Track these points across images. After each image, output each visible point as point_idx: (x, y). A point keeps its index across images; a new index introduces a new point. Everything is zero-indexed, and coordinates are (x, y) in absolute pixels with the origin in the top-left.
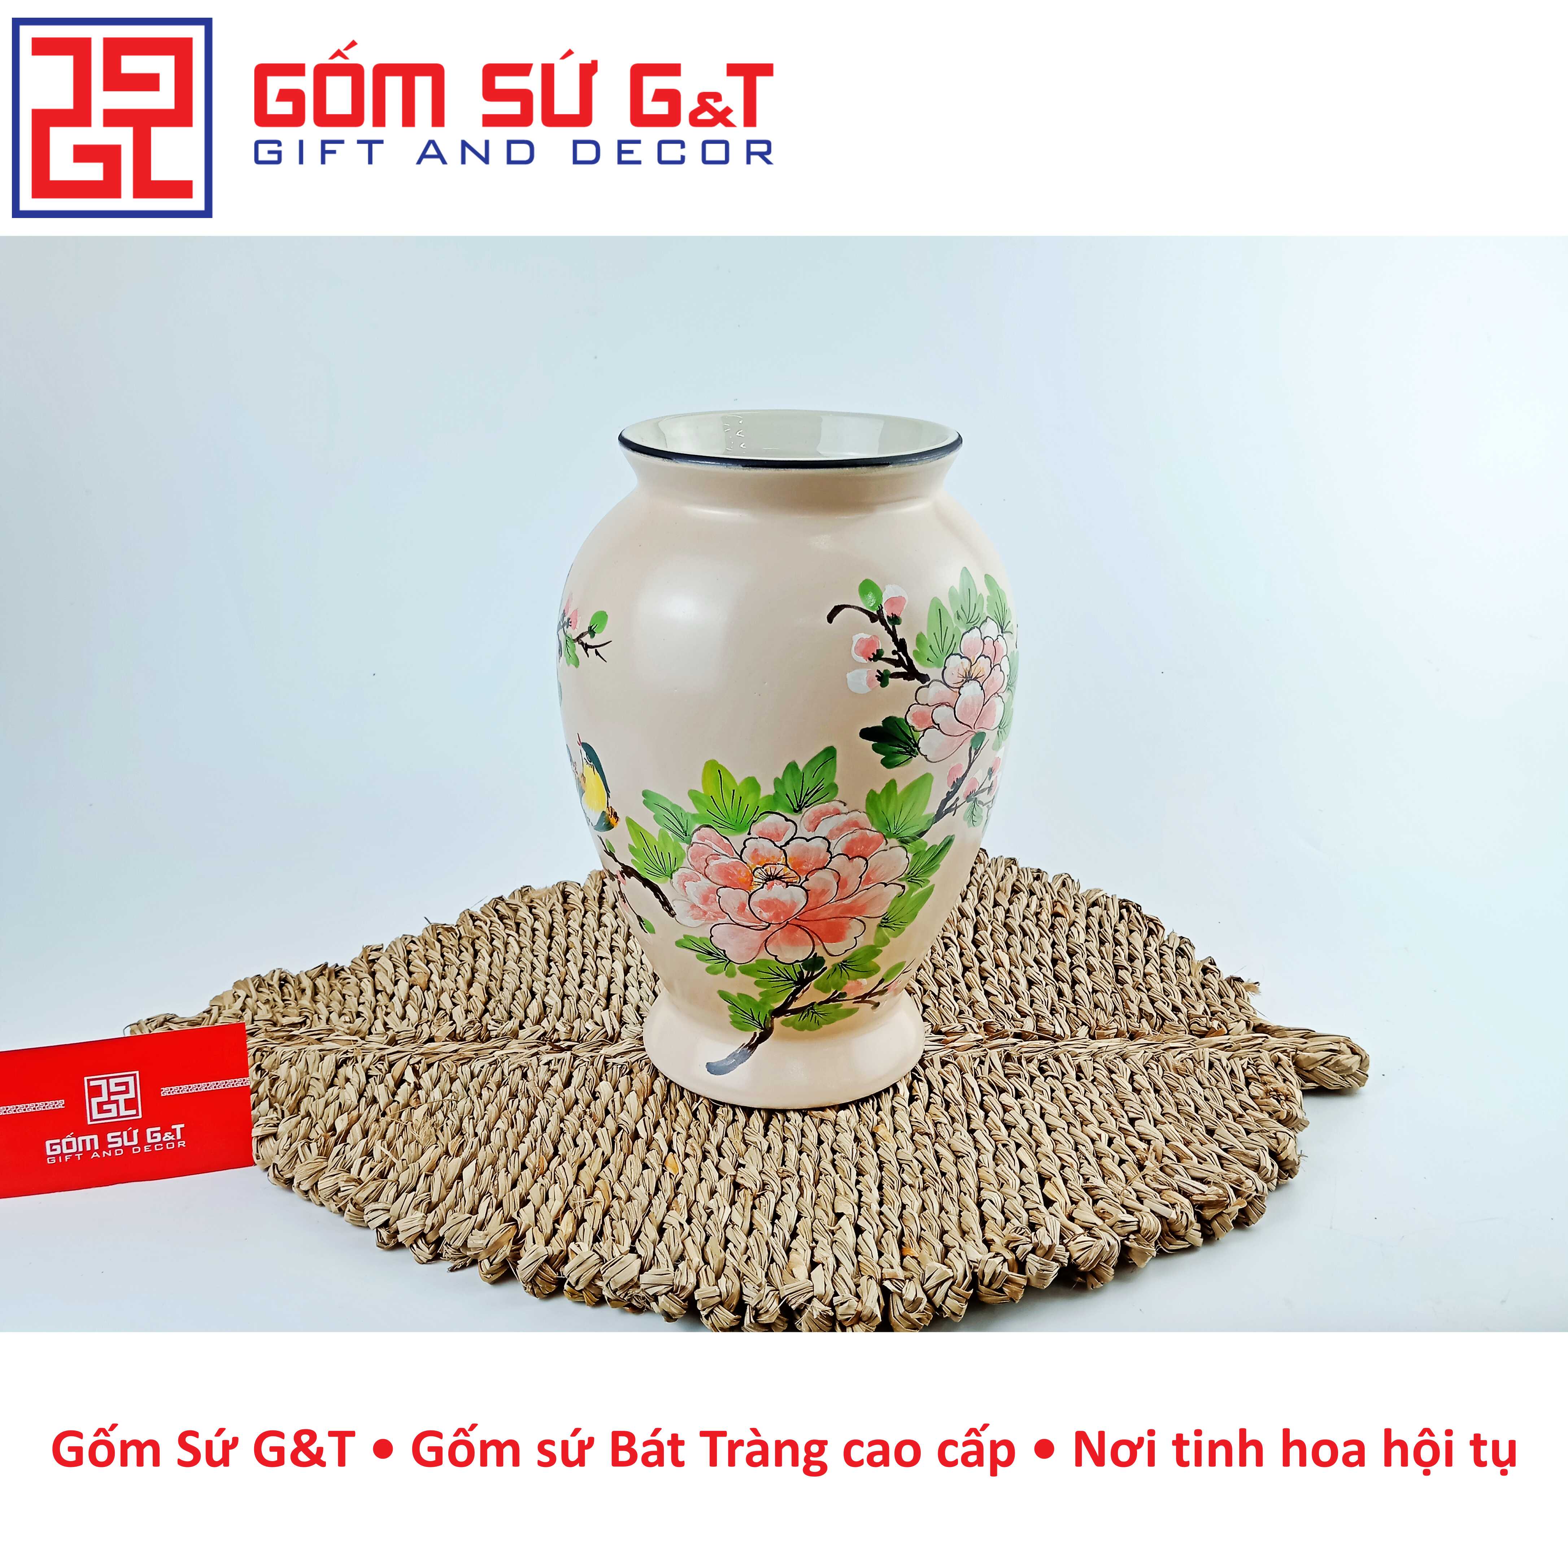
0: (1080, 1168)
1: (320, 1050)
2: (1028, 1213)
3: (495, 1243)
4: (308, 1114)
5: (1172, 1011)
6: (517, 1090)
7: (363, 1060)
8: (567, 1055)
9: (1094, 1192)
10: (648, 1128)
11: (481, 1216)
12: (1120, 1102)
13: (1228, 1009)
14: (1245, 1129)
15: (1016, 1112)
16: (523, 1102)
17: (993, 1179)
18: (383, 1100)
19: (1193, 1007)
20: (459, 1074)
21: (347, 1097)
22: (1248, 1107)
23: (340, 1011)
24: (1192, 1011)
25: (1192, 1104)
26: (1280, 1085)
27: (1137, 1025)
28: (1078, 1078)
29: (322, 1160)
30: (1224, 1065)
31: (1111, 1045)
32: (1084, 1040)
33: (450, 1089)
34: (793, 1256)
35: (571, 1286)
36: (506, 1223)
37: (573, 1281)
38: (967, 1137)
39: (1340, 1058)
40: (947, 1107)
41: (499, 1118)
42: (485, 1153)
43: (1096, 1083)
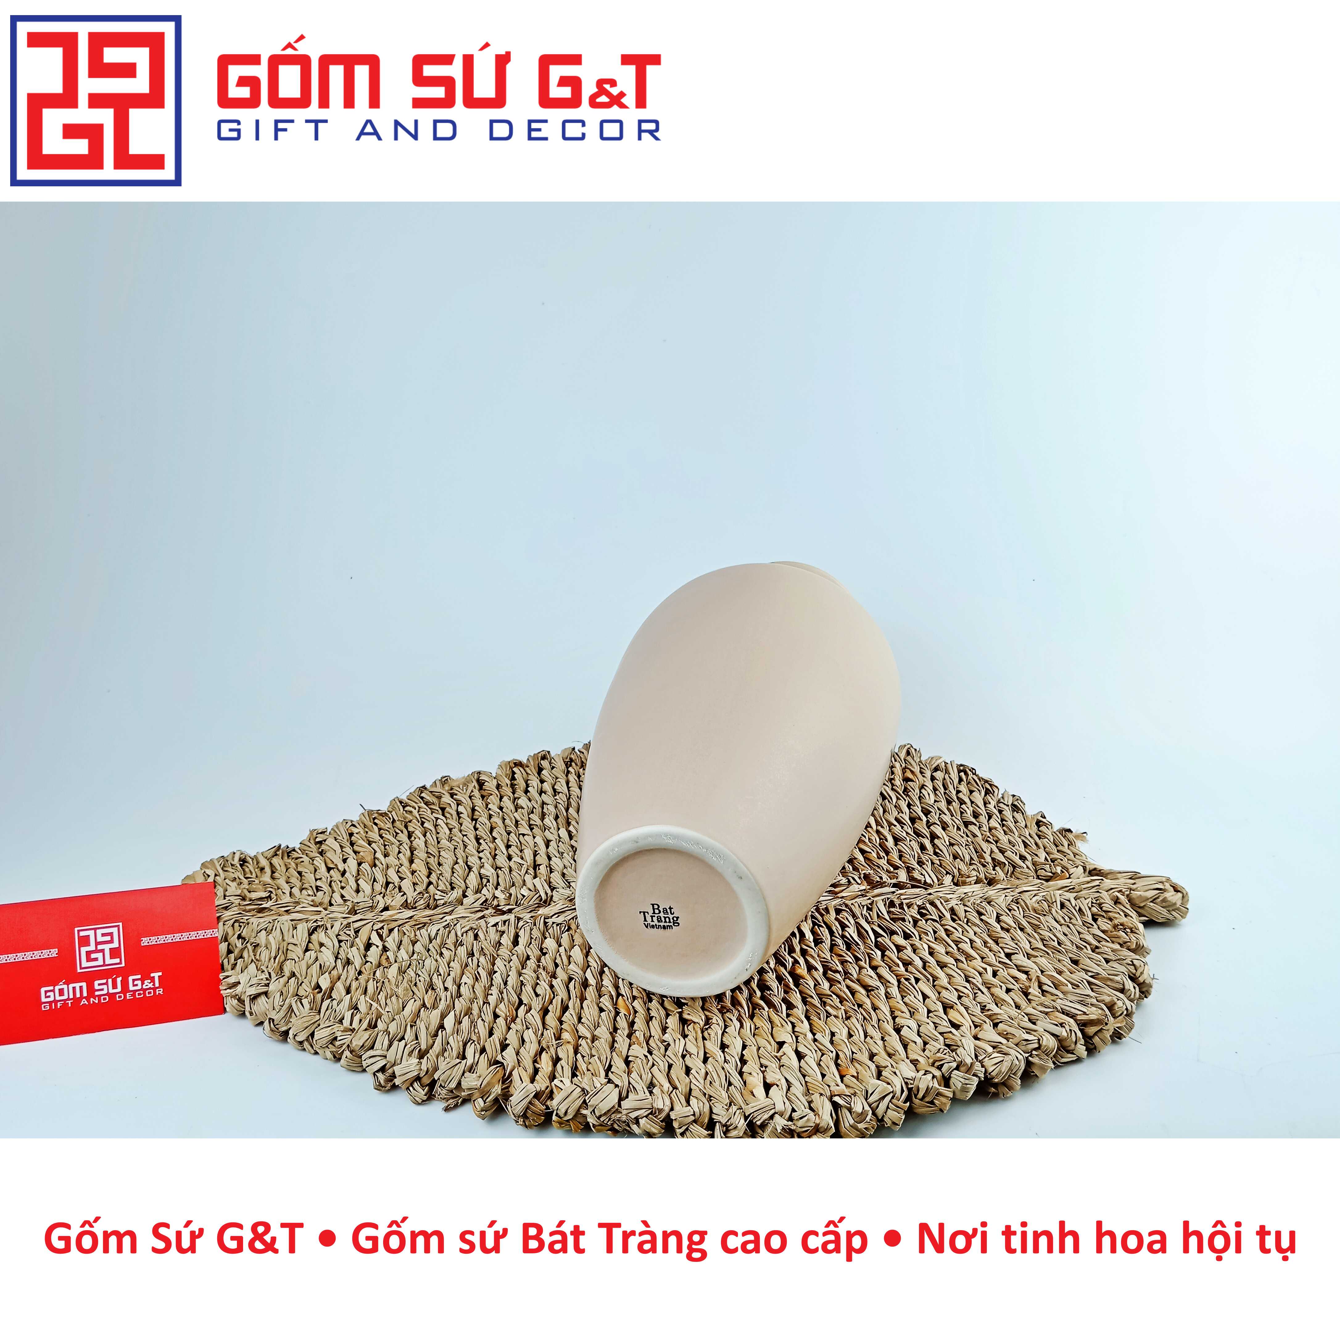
0: (975, 997)
1: (292, 920)
2: (943, 1036)
3: (487, 1083)
4: (293, 975)
5: (1020, 859)
6: (472, 950)
7: (332, 927)
8: (511, 917)
9: (994, 1017)
10: (596, 976)
11: (470, 1060)
12: (993, 940)
13: (1065, 856)
14: (1104, 958)
15: (909, 950)
16: (482, 959)
17: (904, 1009)
18: (357, 962)
19: (1036, 855)
20: (419, 937)
21: (326, 959)
22: (1101, 940)
23: (301, 887)
24: (1036, 859)
25: (1055, 939)
26: (1123, 919)
27: (994, 872)
28: (954, 920)
29: (314, 1014)
30: (1074, 905)
31: (975, 891)
32: (951, 887)
33: (413, 950)
34: (749, 1079)
35: (559, 1117)
36: (493, 1065)
37: (561, 1113)
38: (871, 972)
39: (1165, 896)
40: (849, 947)
41: (463, 974)
42: (460, 1005)
43: (969, 924)
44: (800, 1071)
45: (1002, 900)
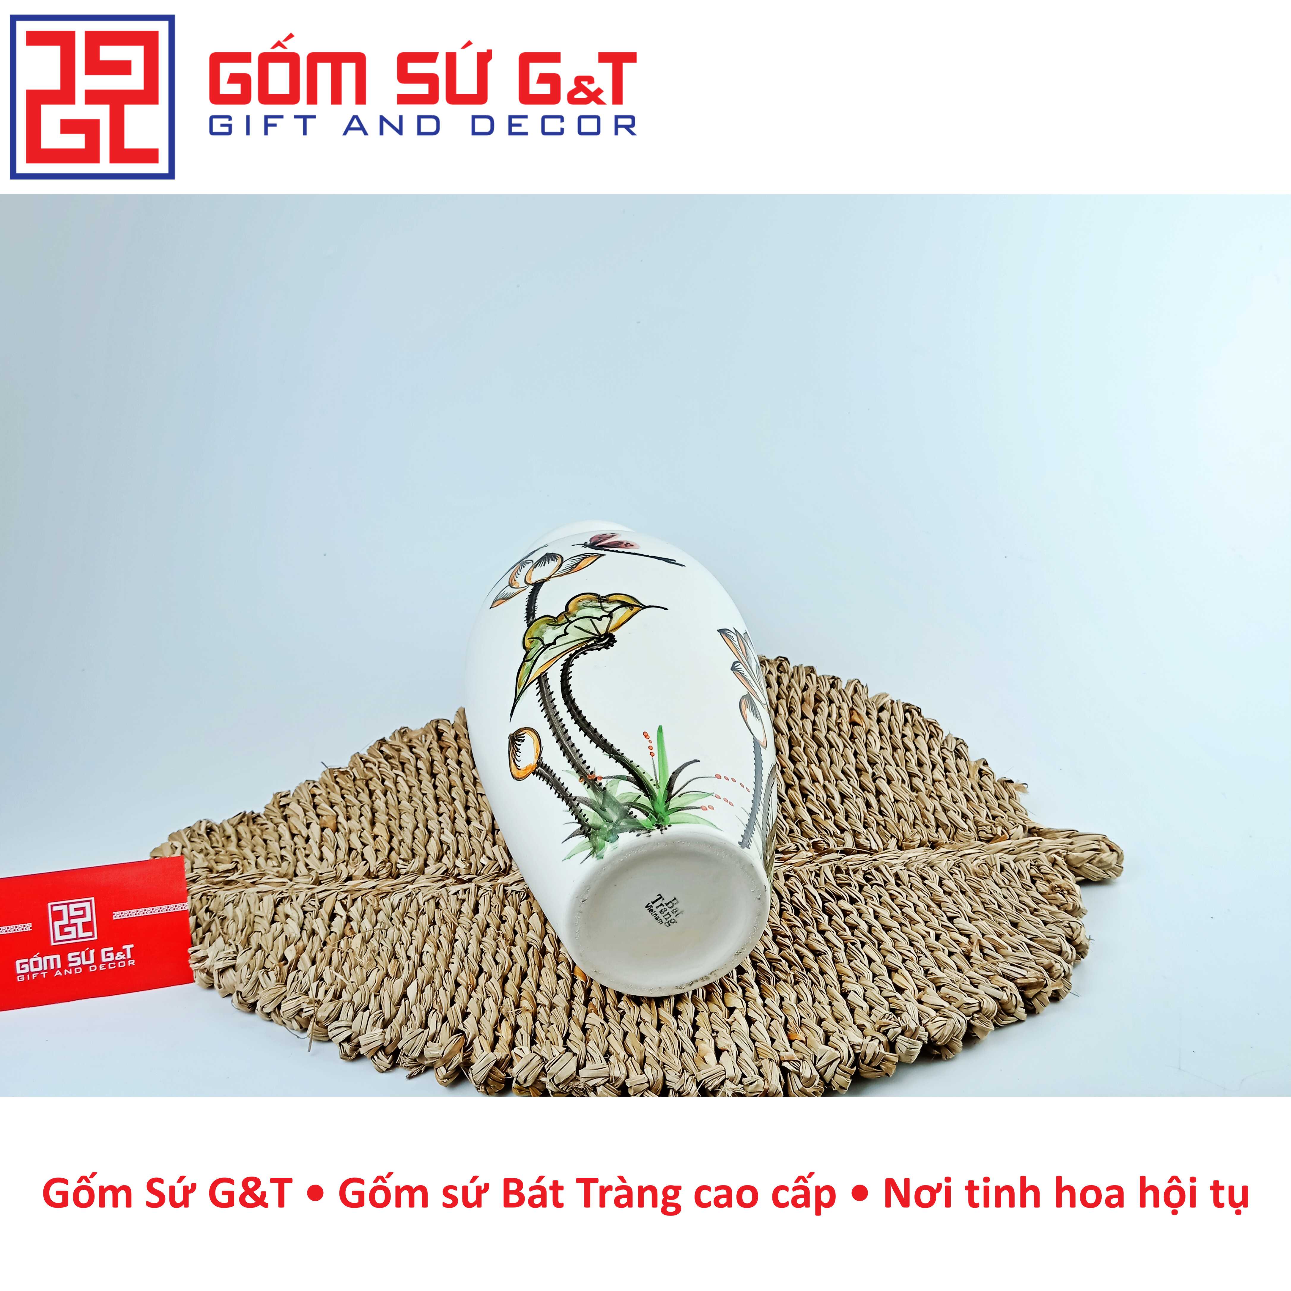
0: (919, 960)
1: (258, 892)
2: (888, 1001)
3: (449, 1052)
4: (260, 947)
5: (962, 819)
6: (434, 918)
7: (297, 899)
8: (472, 886)
9: (938, 981)
10: (553, 944)
11: (432, 1029)
12: (936, 904)
14: (1043, 921)
15: (855, 914)
16: (443, 928)
17: (851, 973)
18: (322, 933)
19: (978, 813)
20: (381, 906)
21: (291, 931)
22: (1040, 902)
23: (266, 856)
24: (978, 819)
25: (996, 902)
26: (1060, 881)
27: (937, 835)
28: (898, 885)
29: (280, 986)
30: (1013, 868)
31: (918, 854)
32: (895, 852)
33: (377, 919)
34: (701, 1046)
35: (519, 1084)
36: (455, 1034)
37: (521, 1080)
38: (820, 938)
39: (1102, 857)
40: (797, 912)
41: (425, 943)
42: (422, 974)
43: (913, 888)
44: (750, 1036)
45: (944, 865)
